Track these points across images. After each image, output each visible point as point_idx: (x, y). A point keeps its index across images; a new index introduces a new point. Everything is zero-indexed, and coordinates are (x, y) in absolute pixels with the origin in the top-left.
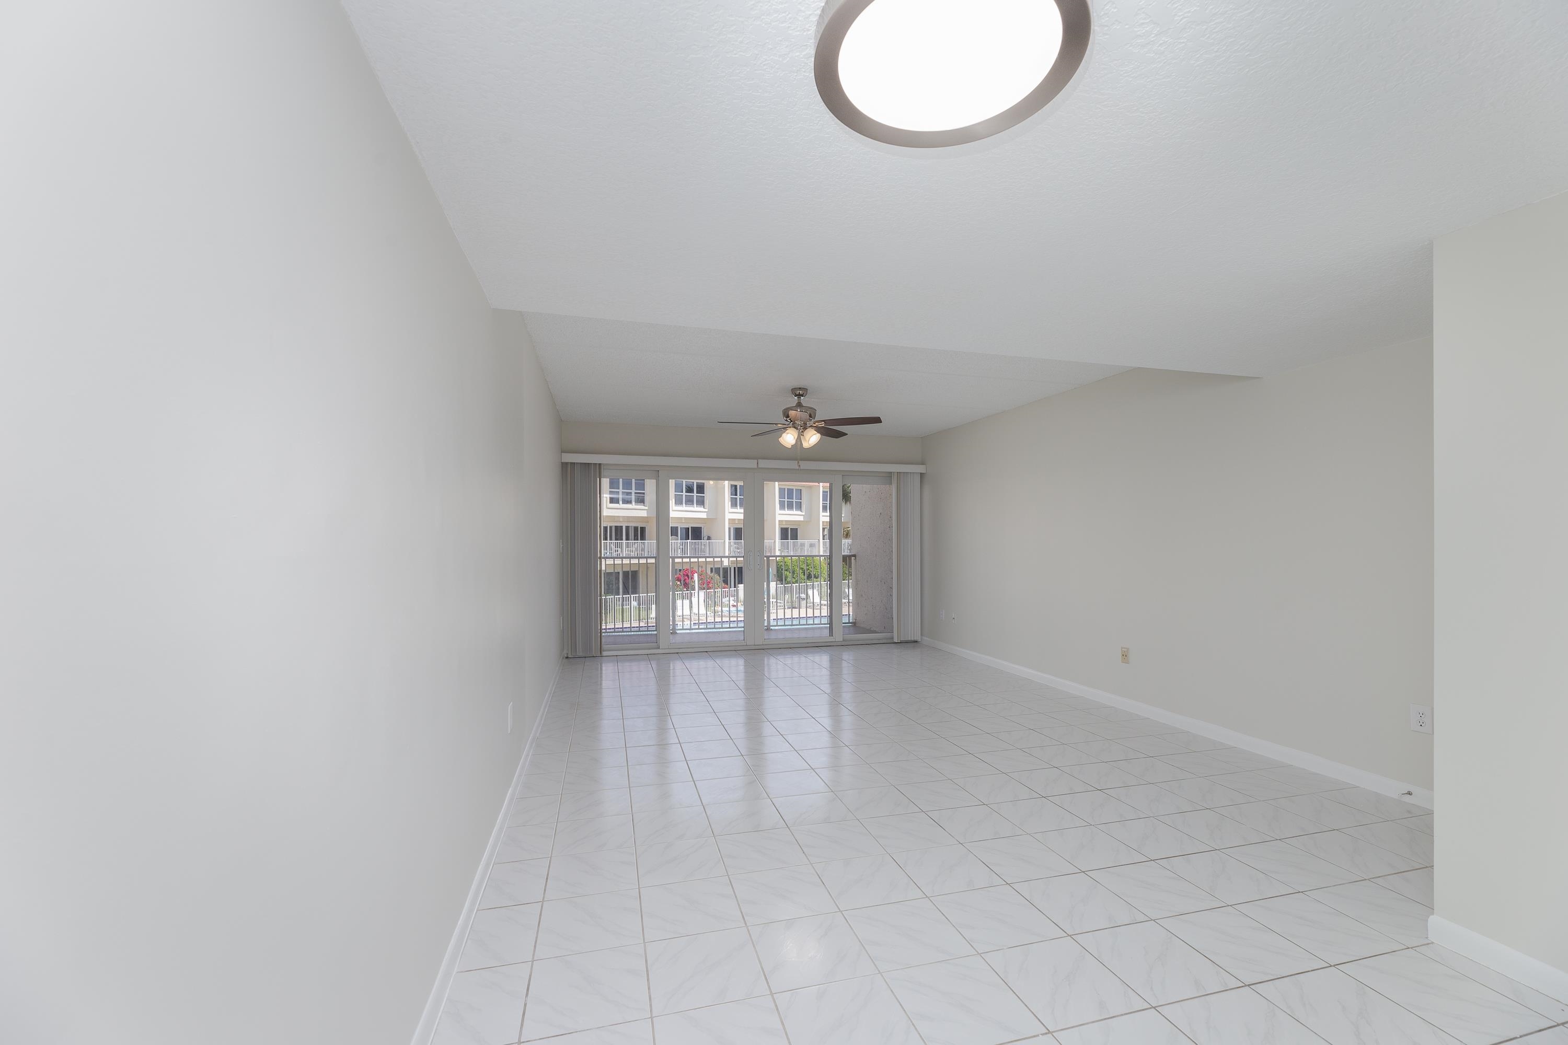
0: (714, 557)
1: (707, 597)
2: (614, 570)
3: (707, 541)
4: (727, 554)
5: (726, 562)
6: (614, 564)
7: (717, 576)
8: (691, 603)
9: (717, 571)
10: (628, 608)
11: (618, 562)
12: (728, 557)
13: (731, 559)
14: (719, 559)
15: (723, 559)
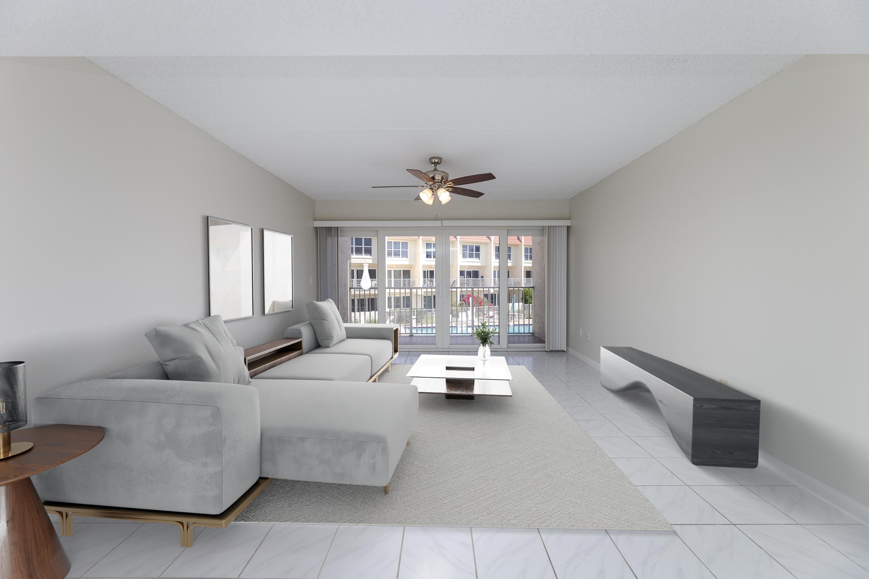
0: (483, 288)
1: (478, 310)
2: (427, 295)
3: (481, 279)
4: (493, 286)
5: (492, 291)
6: (427, 292)
7: (486, 299)
8: (467, 313)
9: (486, 296)
10: (431, 316)
11: (430, 290)
12: (494, 288)
13: (495, 289)
14: (488, 289)
15: (490, 289)
